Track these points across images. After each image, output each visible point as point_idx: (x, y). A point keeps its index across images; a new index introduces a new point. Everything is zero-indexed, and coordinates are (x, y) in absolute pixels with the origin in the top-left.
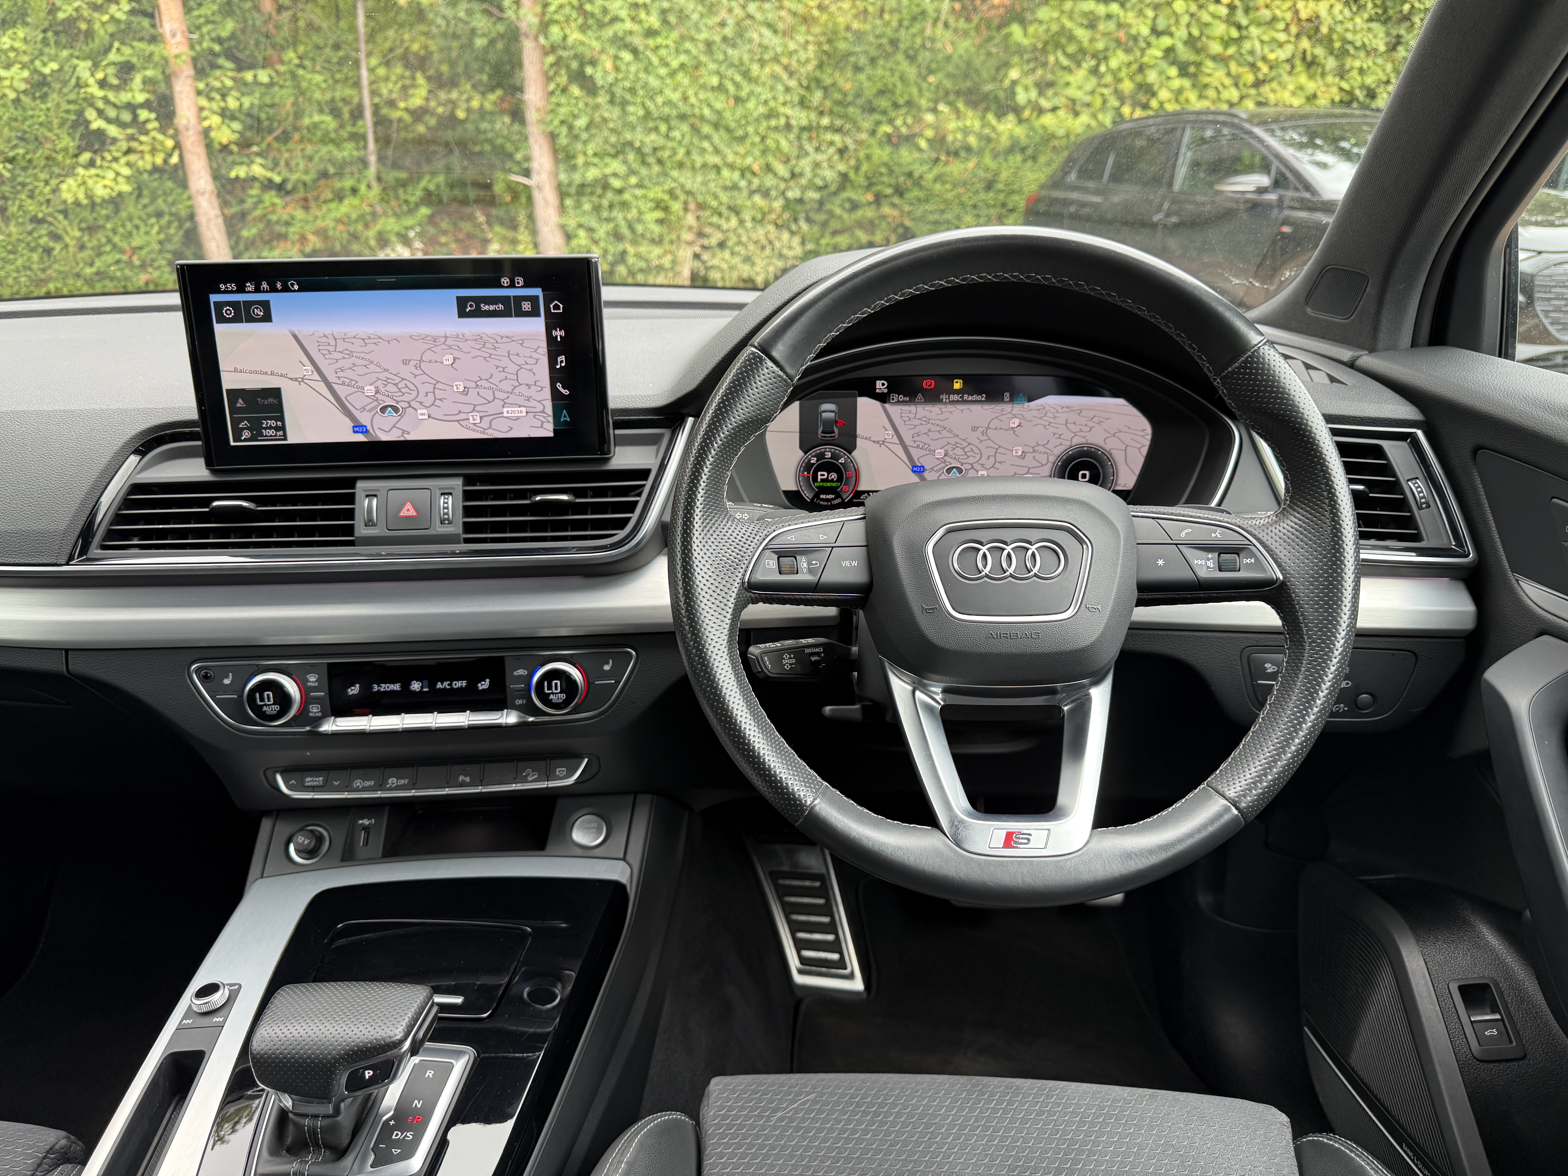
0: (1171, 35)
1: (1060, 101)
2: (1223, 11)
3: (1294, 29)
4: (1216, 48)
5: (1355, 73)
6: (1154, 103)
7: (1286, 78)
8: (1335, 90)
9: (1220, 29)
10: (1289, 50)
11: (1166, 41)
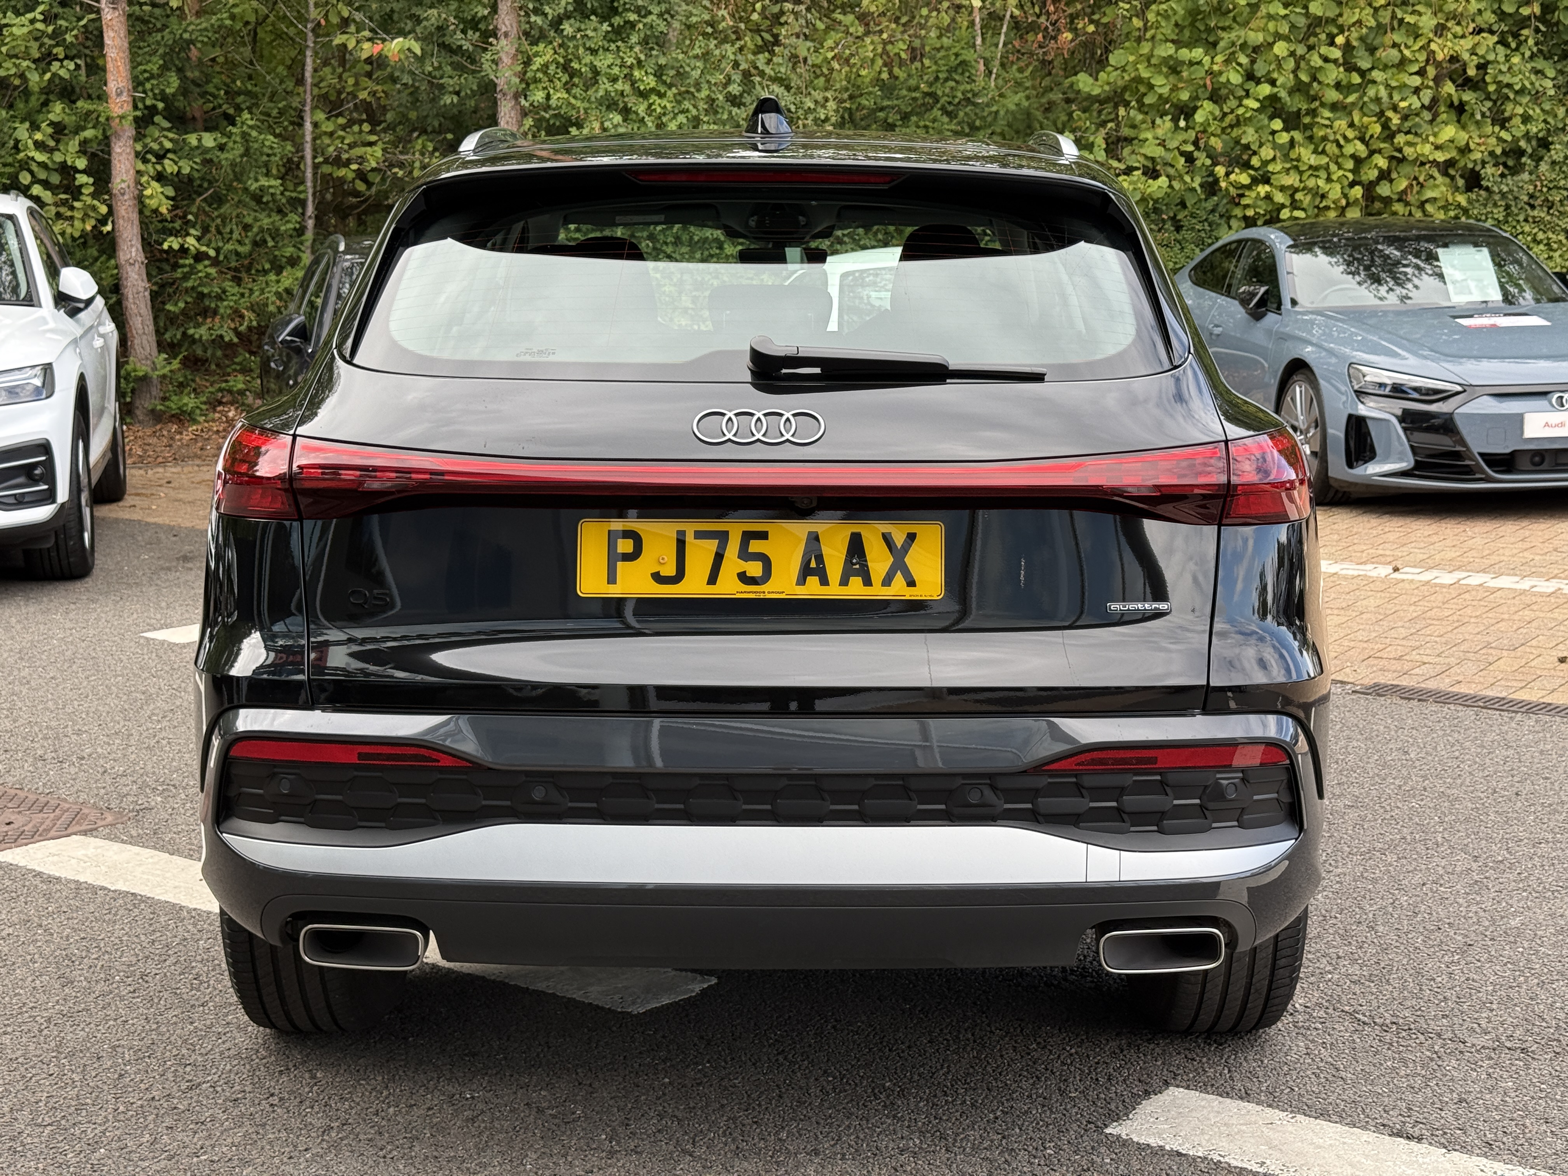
0: (1273, 83)
1: (1135, 161)
2: (1336, 54)
3: (1431, 71)
4: (1333, 95)
5: (1517, 121)
6: (1255, 162)
7: (1426, 129)
8: (1493, 141)
9: (1334, 74)
10: (1427, 96)
11: (1265, 89)
